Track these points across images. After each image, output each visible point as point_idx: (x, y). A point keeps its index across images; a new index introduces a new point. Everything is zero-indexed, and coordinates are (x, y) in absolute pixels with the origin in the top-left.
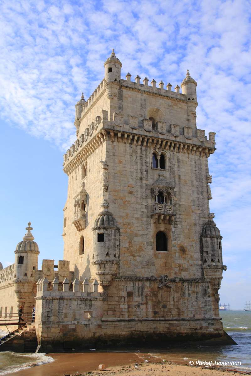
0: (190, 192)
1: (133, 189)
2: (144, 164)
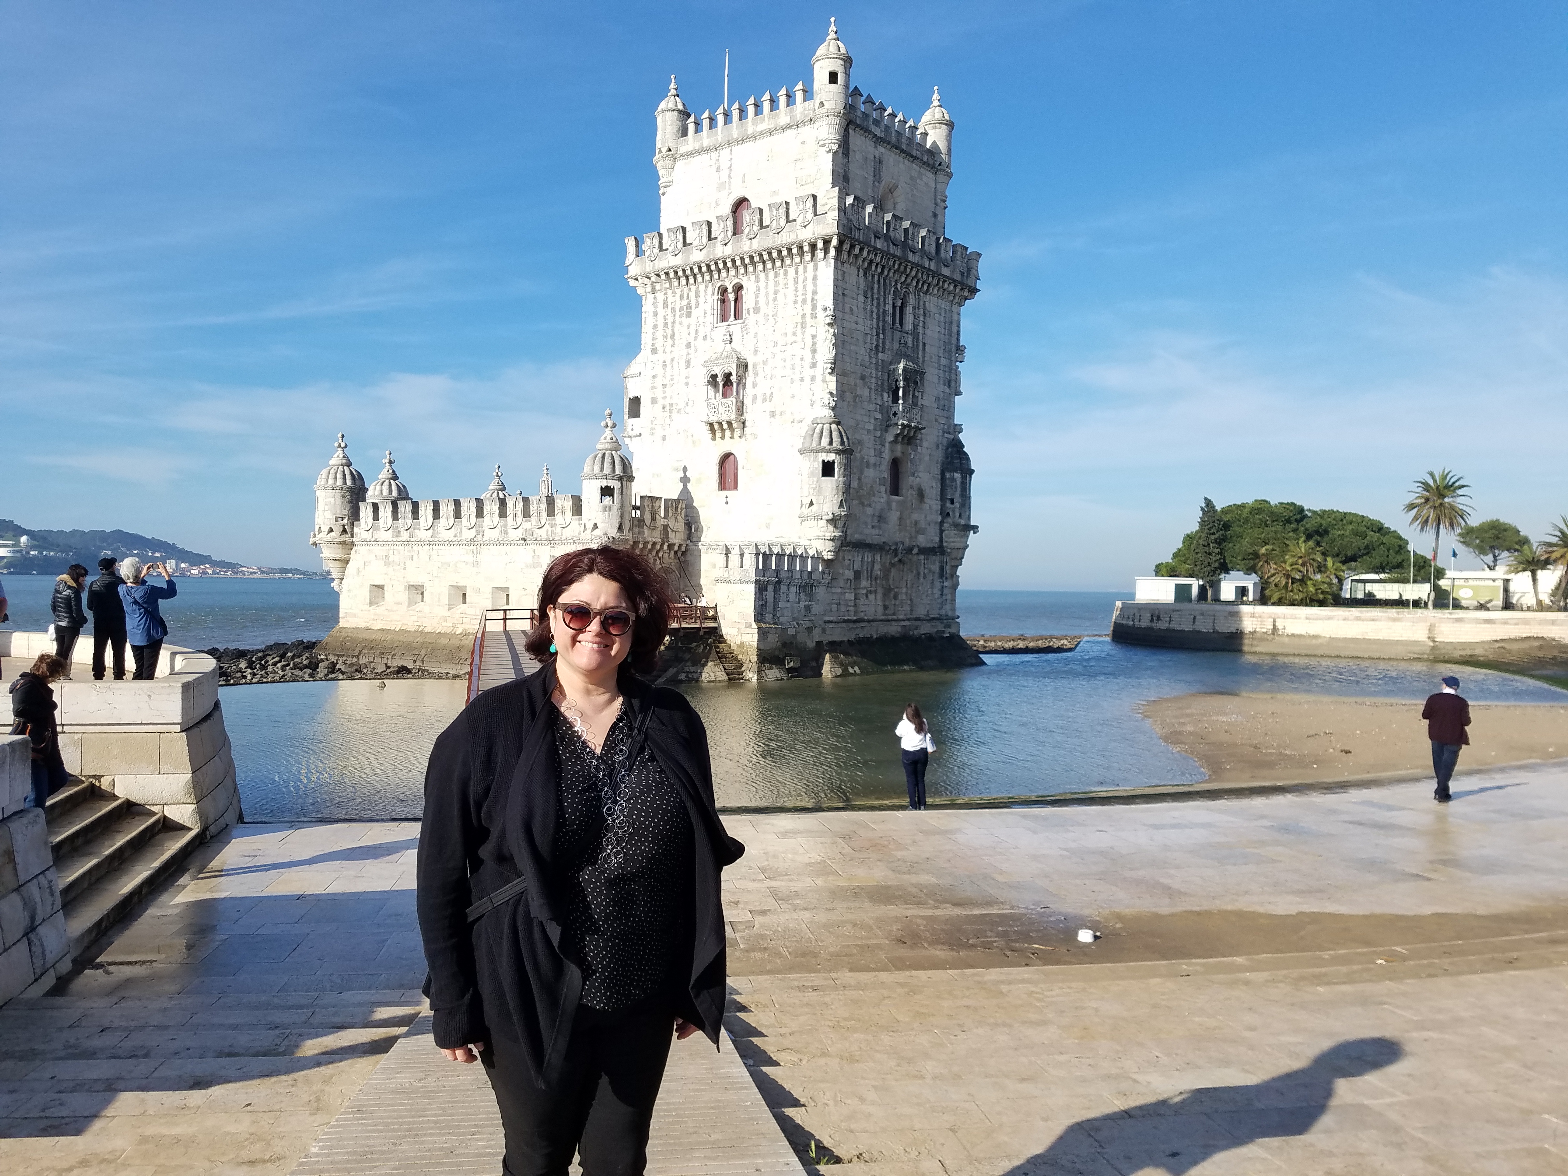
0: (936, 381)
1: (867, 370)
2: (881, 319)
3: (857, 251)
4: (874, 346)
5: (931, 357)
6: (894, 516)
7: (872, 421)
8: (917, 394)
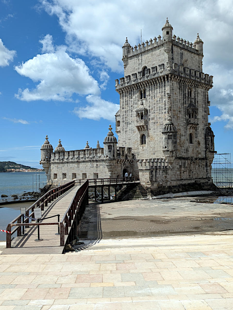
1: (181, 109)
2: (184, 95)
3: (176, 77)
4: (182, 103)
5: (200, 105)
6: (190, 150)
7: (183, 123)
8: (196, 115)
